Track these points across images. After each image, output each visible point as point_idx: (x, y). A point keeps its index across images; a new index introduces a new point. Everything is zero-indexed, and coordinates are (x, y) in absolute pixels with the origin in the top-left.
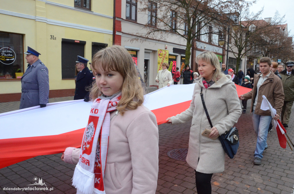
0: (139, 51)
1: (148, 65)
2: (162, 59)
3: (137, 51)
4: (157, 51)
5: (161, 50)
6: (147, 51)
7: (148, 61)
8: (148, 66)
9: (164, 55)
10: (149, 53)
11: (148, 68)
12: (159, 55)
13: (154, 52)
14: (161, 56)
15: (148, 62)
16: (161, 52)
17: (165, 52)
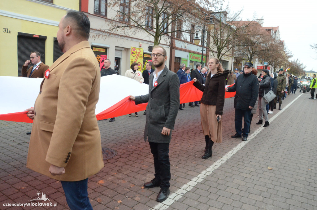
0: (108, 48)
1: (120, 63)
2: (135, 57)
3: (106, 49)
4: (130, 49)
5: (134, 48)
6: (118, 49)
7: (120, 59)
8: (120, 65)
9: (137, 53)
10: (121, 51)
11: (120, 66)
12: (133, 53)
13: (127, 50)
14: (134, 55)
15: (120, 61)
16: (134, 50)
17: (139, 50)
